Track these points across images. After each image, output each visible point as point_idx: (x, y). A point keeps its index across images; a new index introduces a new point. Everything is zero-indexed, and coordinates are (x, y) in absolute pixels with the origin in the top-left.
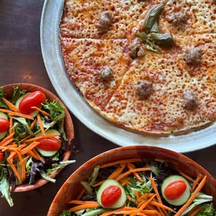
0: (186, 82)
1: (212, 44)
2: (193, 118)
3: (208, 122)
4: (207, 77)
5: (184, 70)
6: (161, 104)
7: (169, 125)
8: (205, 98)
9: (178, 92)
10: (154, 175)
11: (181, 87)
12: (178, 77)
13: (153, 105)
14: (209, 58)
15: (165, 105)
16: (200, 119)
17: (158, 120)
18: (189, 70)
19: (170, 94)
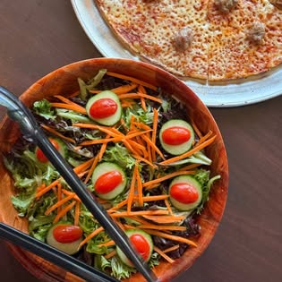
0: (197, 20)
1: (254, 8)
2: (170, 57)
3: (181, 74)
4: (220, 33)
5: (206, 7)
6: (154, 18)
7: (142, 44)
8: (199, 51)
9: (180, 22)
10: (162, 110)
11: (188, 20)
12: (193, 9)
13: (145, 13)
14: (239, 17)
15: (156, 23)
16: (175, 64)
17: (136, 30)
18: (210, 12)
19: (172, 17)
